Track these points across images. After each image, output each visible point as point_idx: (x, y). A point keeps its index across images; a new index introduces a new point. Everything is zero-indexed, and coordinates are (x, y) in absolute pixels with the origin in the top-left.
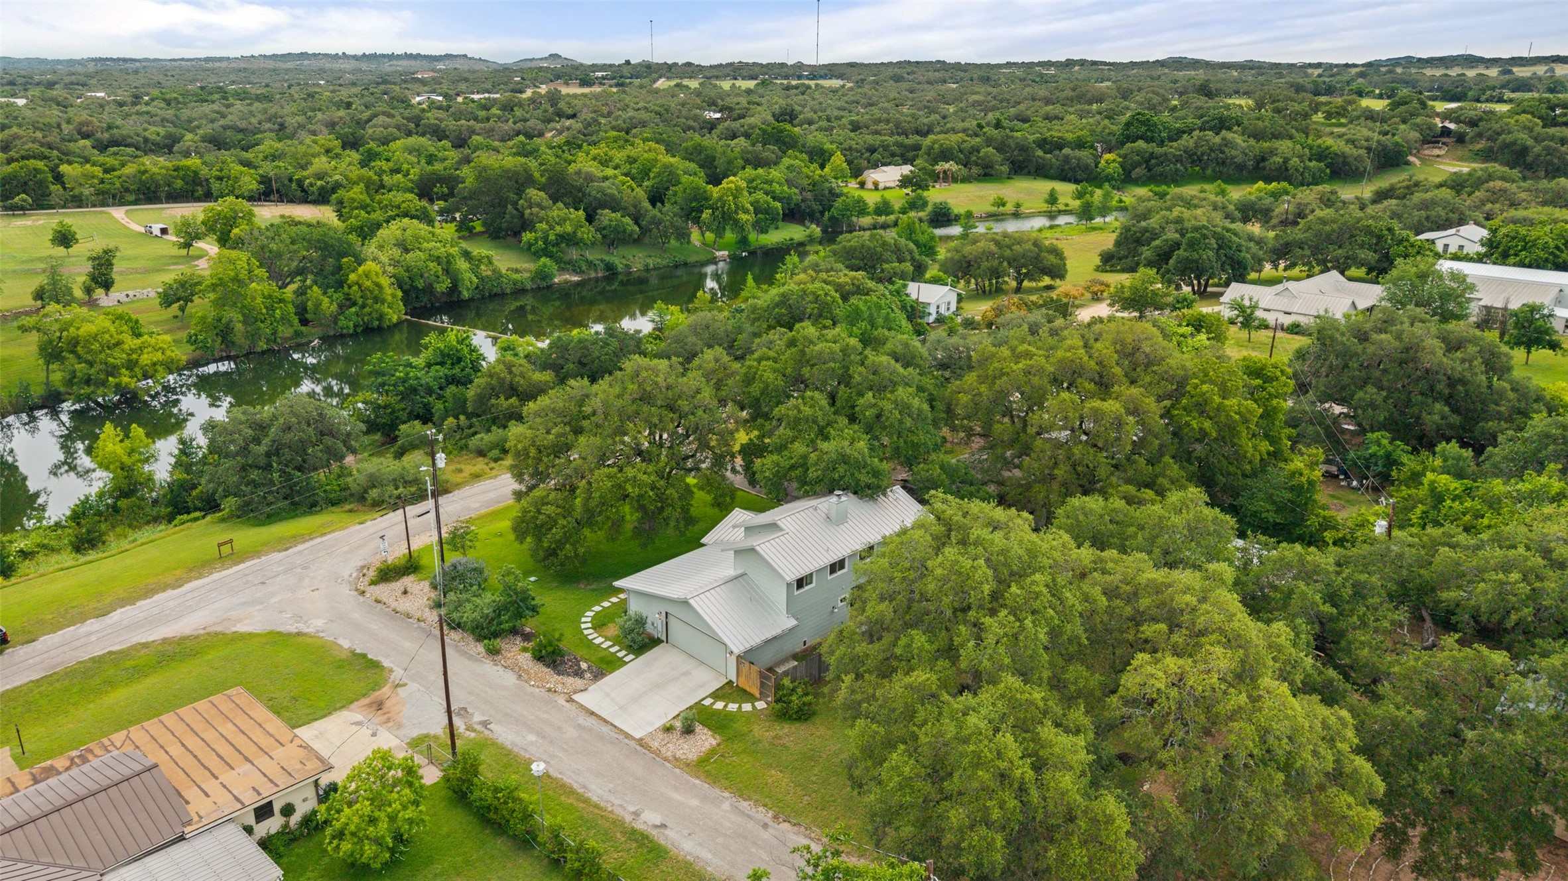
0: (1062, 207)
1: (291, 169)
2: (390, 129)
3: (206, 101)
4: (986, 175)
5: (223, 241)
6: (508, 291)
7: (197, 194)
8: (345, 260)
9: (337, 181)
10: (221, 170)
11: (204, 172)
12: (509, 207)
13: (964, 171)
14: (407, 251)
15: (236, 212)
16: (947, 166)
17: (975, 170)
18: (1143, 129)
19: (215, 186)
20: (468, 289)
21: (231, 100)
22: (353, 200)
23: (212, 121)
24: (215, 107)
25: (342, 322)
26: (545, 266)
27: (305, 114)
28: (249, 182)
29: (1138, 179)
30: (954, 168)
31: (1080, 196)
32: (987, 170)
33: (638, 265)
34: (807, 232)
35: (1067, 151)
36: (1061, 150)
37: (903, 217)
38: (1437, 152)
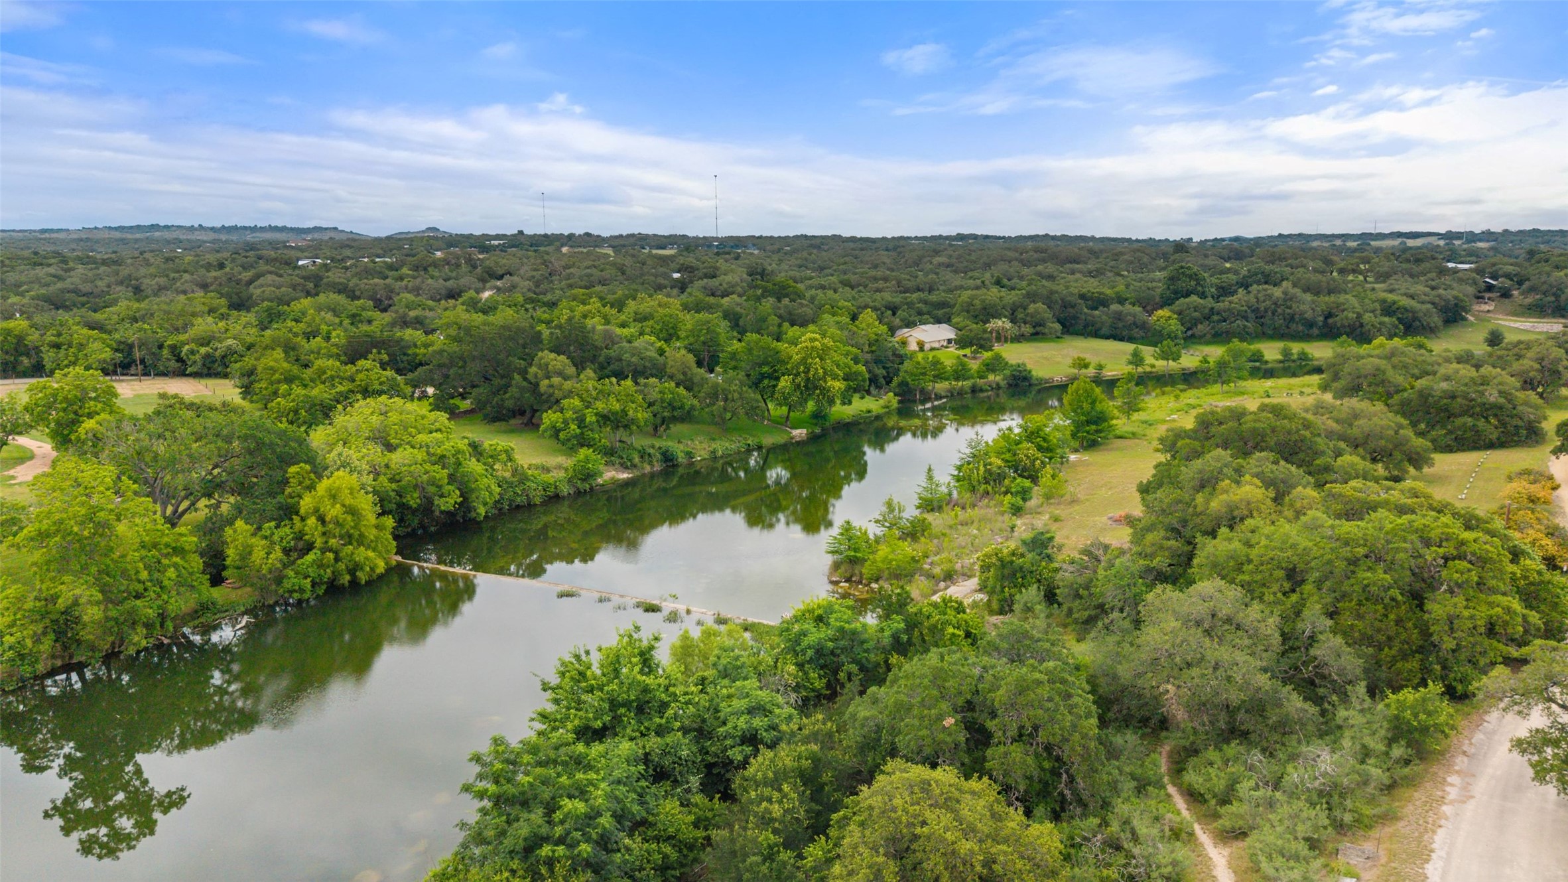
1: (161, 334)
2: (283, 289)
3: (41, 264)
4: (1037, 334)
5: (63, 437)
6: (538, 501)
7: (20, 368)
8: (293, 469)
9: (229, 348)
10: (59, 335)
11: (33, 337)
12: (517, 377)
13: (1016, 330)
14: (390, 448)
15: (84, 391)
16: (1000, 323)
17: (1027, 329)
18: (1193, 283)
19: (48, 357)
20: (485, 504)
21: (71, 264)
22: (273, 370)
23: (47, 285)
24: (51, 270)
25: (292, 579)
26: (587, 460)
27: (167, 276)
28: (100, 350)
29: (1201, 337)
30: (1008, 325)
31: (1165, 356)
32: (1038, 329)
33: (702, 453)
34: (881, 402)
35: (1115, 307)
36: (1108, 307)
37: (980, 382)
38: (1485, 307)
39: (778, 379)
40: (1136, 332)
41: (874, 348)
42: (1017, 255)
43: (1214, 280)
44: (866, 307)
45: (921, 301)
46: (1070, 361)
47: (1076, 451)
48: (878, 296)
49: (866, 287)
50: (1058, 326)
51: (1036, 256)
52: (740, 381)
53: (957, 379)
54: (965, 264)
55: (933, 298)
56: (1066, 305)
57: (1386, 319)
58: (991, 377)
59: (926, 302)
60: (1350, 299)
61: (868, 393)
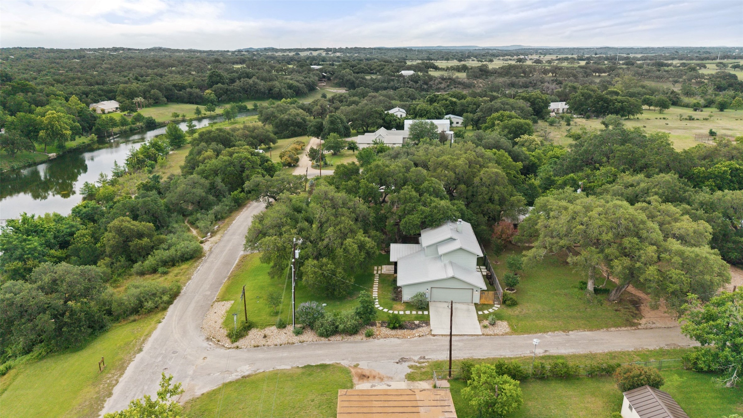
0: (203, 116)
4: (157, 103)
13: (147, 102)
16: (139, 99)
17: (151, 101)
18: (219, 78)
29: (225, 100)
30: (143, 100)
31: (210, 110)
32: (157, 101)
33: (7, 168)
34: (89, 138)
35: (188, 90)
36: (185, 89)
37: (133, 126)
38: (323, 84)
39: (38, 132)
40: (198, 100)
41: (81, 114)
42: (144, 63)
43: (228, 76)
44: (72, 94)
45: (100, 90)
46: (171, 115)
47: (173, 150)
48: (77, 88)
49: (69, 82)
50: (165, 99)
51: (153, 64)
52: (20, 135)
53: (123, 126)
54: (119, 68)
55: (105, 88)
56: (167, 89)
57: (289, 91)
58: (138, 124)
59: (102, 90)
60: (277, 83)
61: (82, 135)
